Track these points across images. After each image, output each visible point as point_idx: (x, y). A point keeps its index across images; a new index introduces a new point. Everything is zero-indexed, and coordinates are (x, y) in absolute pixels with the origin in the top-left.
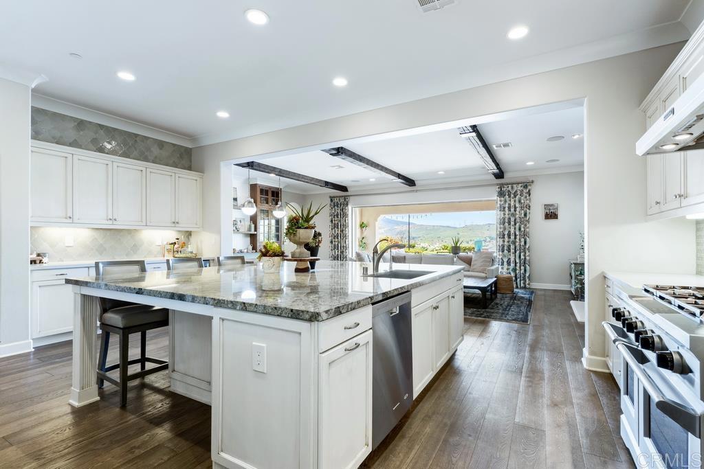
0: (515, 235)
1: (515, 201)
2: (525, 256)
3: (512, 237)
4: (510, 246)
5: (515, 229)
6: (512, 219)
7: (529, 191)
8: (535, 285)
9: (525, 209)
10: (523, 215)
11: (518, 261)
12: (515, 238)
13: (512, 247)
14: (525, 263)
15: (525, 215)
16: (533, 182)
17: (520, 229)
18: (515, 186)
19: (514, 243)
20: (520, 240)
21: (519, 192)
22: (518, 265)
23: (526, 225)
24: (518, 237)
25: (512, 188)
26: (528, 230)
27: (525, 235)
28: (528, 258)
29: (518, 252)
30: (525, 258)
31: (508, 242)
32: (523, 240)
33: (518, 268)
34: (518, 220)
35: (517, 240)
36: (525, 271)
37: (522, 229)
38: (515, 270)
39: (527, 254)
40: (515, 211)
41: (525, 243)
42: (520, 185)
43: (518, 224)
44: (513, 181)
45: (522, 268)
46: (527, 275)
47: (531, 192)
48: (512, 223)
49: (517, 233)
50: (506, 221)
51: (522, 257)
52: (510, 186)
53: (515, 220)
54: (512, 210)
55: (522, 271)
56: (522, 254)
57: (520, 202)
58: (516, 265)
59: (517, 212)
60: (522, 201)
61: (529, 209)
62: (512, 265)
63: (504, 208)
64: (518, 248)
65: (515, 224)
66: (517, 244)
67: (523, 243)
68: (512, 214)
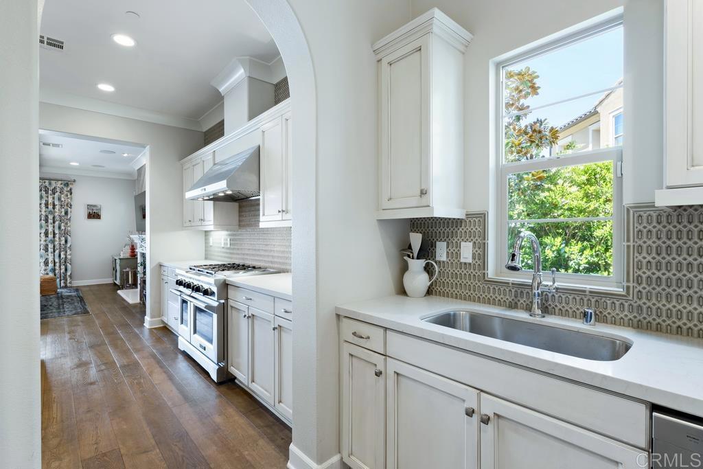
0: (54, 234)
1: (54, 198)
2: (66, 255)
3: (51, 236)
4: (47, 245)
5: (54, 227)
6: (50, 217)
7: (71, 189)
8: (77, 283)
9: (66, 207)
10: (63, 213)
11: (57, 260)
12: (54, 237)
13: (50, 246)
14: (65, 262)
15: (66, 213)
16: (74, 181)
17: (60, 228)
18: (53, 182)
19: (53, 242)
20: (59, 238)
21: (58, 190)
22: (58, 265)
23: (67, 224)
24: (57, 236)
25: (50, 184)
26: (69, 228)
27: (66, 234)
28: (69, 257)
29: (57, 252)
30: (66, 257)
31: (45, 241)
32: (63, 239)
33: (57, 267)
34: (57, 218)
35: (57, 239)
36: (66, 270)
37: (63, 228)
38: (54, 270)
39: (68, 253)
40: (54, 208)
41: (66, 241)
42: (60, 182)
43: (57, 223)
44: (52, 177)
45: (63, 267)
46: (69, 274)
47: (73, 191)
48: (50, 221)
49: (57, 231)
50: (43, 218)
51: (62, 256)
52: (47, 181)
53: (54, 218)
54: (50, 207)
55: (63, 271)
56: (62, 253)
57: (59, 199)
58: (54, 265)
59: (57, 210)
60: (63, 199)
61: (71, 208)
62: (51, 265)
64: (57, 247)
65: (54, 222)
66: (56, 243)
67: (63, 242)
68: (51, 211)
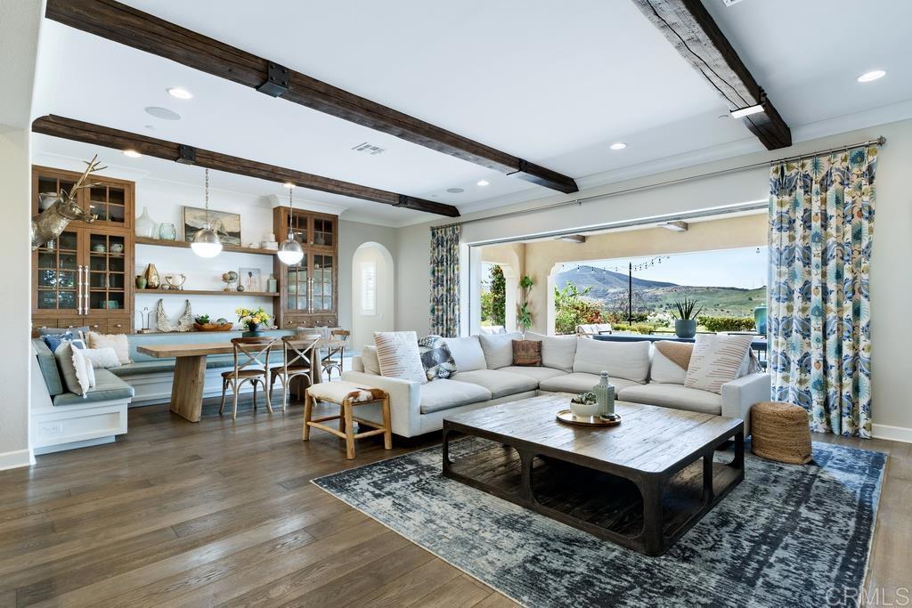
0: (825, 293)
1: (824, 201)
2: (855, 348)
3: (816, 298)
4: (808, 320)
5: (824, 275)
6: (816, 250)
7: (870, 169)
8: (885, 432)
9: (856, 220)
10: (849, 236)
11: (832, 361)
12: (825, 300)
13: (815, 323)
14: (855, 369)
15: (857, 236)
16: (881, 142)
17: (839, 276)
18: (823, 161)
19: (822, 312)
20: (839, 304)
21: (836, 177)
22: (833, 372)
23: (859, 264)
24: (833, 297)
25: (816, 166)
26: (865, 276)
27: (856, 291)
28: (864, 355)
29: (832, 339)
30: (856, 355)
31: (804, 310)
32: (848, 305)
33: (832, 379)
34: (833, 250)
35: (832, 305)
36: (856, 389)
37: (847, 275)
38: (823, 385)
39: (862, 344)
40: (824, 226)
41: (857, 312)
42: (841, 156)
43: (832, 264)
44: (818, 147)
45: (847, 381)
46: (863, 401)
47: (877, 172)
48: (816, 260)
49: (832, 285)
50: (798, 253)
51: (847, 351)
52: (809, 163)
53: (824, 252)
54: (816, 224)
55: (847, 390)
56: (846, 344)
57: (839, 201)
58: (825, 373)
59: (832, 230)
60: (848, 199)
61: (870, 219)
62: (816, 372)
63: (792, 222)
64: (833, 326)
65: (825, 263)
66: (831, 316)
67: (848, 313)
68: (816, 234)
